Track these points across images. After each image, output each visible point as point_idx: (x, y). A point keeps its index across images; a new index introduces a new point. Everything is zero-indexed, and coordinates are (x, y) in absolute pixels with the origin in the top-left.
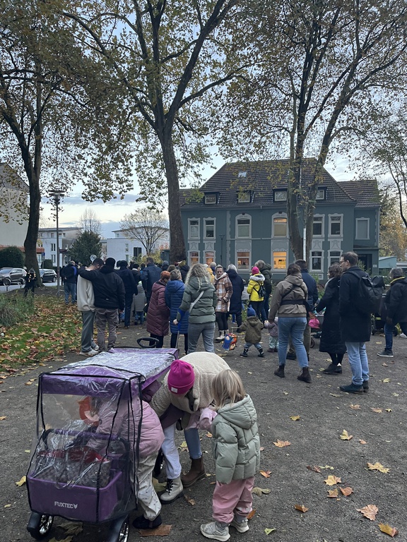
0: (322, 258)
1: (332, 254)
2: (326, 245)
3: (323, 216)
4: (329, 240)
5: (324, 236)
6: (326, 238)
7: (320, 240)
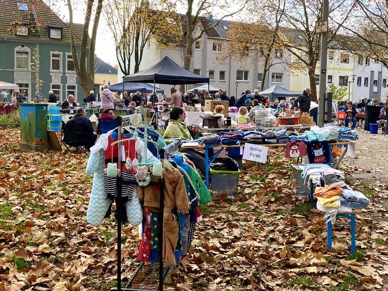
0: (61, 90)
1: (69, 87)
2: (64, 80)
3: (61, 53)
4: (66, 75)
5: (62, 71)
6: (64, 73)
7: (59, 74)
